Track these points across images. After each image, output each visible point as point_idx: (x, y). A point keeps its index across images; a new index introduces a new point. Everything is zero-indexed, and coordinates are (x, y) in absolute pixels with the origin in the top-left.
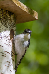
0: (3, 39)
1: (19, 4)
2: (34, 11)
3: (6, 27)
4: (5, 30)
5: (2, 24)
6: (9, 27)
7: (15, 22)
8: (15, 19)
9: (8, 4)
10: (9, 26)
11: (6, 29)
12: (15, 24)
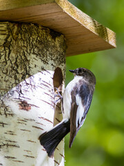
0: (38, 89)
1: (74, 12)
2: (108, 29)
3: (45, 62)
4: (43, 69)
5: (35, 56)
6: (50, 62)
7: (65, 51)
8: (65, 45)
9: (49, 12)
10: (52, 59)
11: (45, 66)
12: (64, 56)
